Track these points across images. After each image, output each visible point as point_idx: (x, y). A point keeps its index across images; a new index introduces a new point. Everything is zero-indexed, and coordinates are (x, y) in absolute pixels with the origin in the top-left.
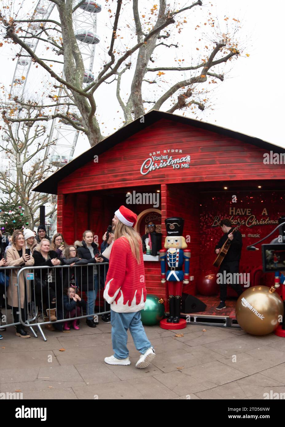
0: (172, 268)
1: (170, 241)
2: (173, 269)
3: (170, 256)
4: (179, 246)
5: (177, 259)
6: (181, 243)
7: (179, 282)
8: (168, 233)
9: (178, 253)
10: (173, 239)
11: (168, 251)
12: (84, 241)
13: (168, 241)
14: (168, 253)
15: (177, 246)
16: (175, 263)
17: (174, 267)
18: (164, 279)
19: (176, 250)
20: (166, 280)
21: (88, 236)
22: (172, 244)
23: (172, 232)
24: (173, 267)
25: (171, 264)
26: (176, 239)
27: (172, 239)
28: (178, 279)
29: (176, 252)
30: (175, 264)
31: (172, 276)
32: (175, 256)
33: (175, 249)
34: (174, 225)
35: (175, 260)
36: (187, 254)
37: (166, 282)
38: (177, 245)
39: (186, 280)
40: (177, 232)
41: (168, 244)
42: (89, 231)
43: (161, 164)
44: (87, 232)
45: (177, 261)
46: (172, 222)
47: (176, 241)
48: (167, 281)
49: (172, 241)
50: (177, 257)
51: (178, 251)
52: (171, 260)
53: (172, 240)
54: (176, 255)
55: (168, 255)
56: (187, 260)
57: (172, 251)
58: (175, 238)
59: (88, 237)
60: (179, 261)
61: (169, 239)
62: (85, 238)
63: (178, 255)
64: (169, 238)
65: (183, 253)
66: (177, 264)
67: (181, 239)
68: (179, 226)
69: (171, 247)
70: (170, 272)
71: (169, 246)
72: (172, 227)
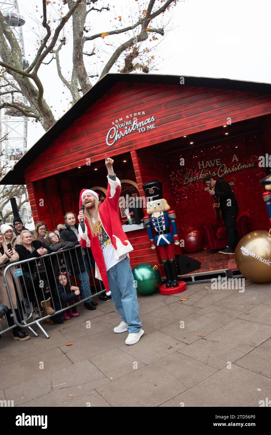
0: (160, 232)
3: (156, 221)
4: (163, 209)
5: (163, 222)
6: (164, 205)
7: (170, 244)
9: (163, 216)
10: (155, 203)
11: (152, 216)
12: (67, 224)
14: (152, 218)
16: (162, 226)
17: (162, 231)
18: (154, 245)
19: (161, 213)
20: (156, 245)
22: (155, 208)
23: (153, 197)
25: (158, 229)
26: (158, 203)
28: (168, 242)
29: (161, 215)
30: (162, 228)
31: (162, 239)
32: (160, 220)
33: (159, 213)
34: (153, 189)
35: (161, 224)
36: (172, 215)
37: (156, 248)
38: (160, 208)
39: (177, 241)
40: (158, 195)
42: (70, 212)
43: (126, 131)
44: (67, 214)
45: (164, 224)
46: (150, 186)
47: (159, 204)
50: (163, 220)
52: (157, 225)
54: (161, 218)
55: (153, 220)
56: (173, 221)
57: (156, 215)
58: (157, 202)
59: (70, 219)
60: (166, 224)
62: (67, 221)
63: (163, 218)
65: (168, 216)
66: (164, 227)
67: (163, 201)
68: (158, 188)
69: (155, 212)
70: (159, 237)
71: (152, 211)
72: (152, 192)
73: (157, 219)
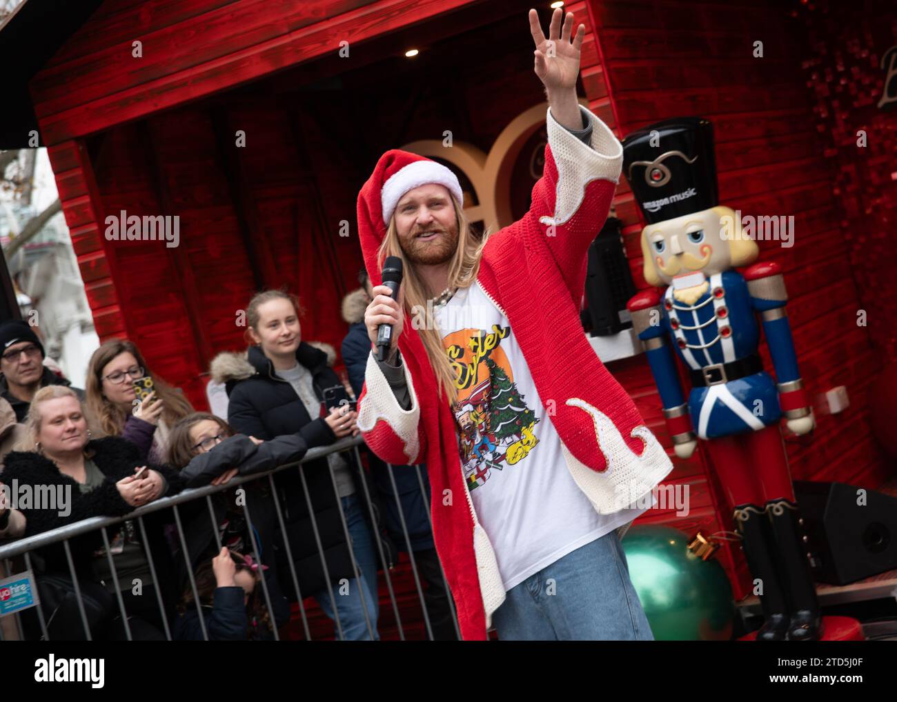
0: (709, 372)
1: (665, 245)
2: (716, 377)
3: (685, 317)
4: (717, 256)
5: (723, 323)
7: (759, 432)
8: (645, 211)
9: (717, 293)
10: (679, 231)
11: (668, 295)
12: (258, 349)
13: (654, 247)
14: (669, 305)
15: (704, 260)
16: (719, 343)
17: (720, 365)
18: (684, 436)
19: (708, 279)
20: (694, 436)
21: (270, 319)
22: (680, 255)
23: (665, 201)
24: (712, 366)
25: (698, 354)
26: (693, 229)
27: (669, 234)
28: (752, 420)
29: (709, 288)
30: (717, 352)
33: (699, 277)
34: (664, 162)
35: (710, 332)
36: (766, 287)
37: (697, 446)
38: (704, 254)
39: (798, 412)
40: (690, 193)
41: (662, 263)
42: (272, 292)
44: (262, 301)
45: (725, 331)
46: (650, 151)
47: (696, 236)
48: (701, 444)
49: (674, 245)
50: (721, 312)
51: (717, 281)
52: (692, 336)
53: (674, 238)
54: (710, 304)
55: (673, 315)
56: (773, 315)
57: (686, 290)
58: (687, 225)
59: (275, 324)
60: (735, 331)
61: (658, 238)
62: (257, 332)
63: (719, 303)
64: (659, 232)
65: (745, 290)
66: (728, 344)
67: (719, 220)
68: (691, 159)
69: (679, 274)
70: (703, 394)
71: (664, 269)
72: (658, 175)
73: (693, 308)
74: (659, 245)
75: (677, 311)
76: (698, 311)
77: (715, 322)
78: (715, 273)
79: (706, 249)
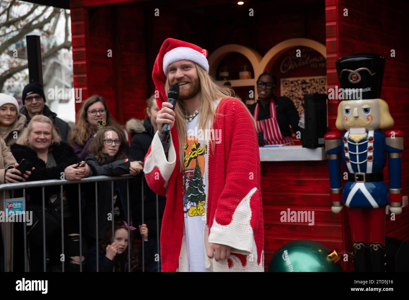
0: (358, 176)
1: (350, 111)
2: (360, 179)
3: (352, 147)
4: (374, 122)
5: (370, 154)
6: (379, 115)
7: (376, 209)
9: (371, 139)
10: (359, 106)
11: (346, 135)
13: (344, 111)
14: (345, 140)
15: (368, 122)
16: (366, 163)
17: (363, 174)
18: (338, 203)
19: (367, 132)
20: (343, 204)
22: (356, 117)
24: (360, 173)
25: (354, 167)
26: (365, 107)
27: (354, 106)
28: (373, 203)
29: (367, 136)
30: (364, 167)
31: (359, 194)
32: (363, 147)
33: (363, 130)
34: (359, 72)
35: (363, 157)
36: (394, 142)
38: (368, 120)
39: (396, 204)
41: (347, 120)
45: (370, 158)
46: (354, 65)
47: (366, 110)
49: (355, 112)
50: (370, 149)
51: (371, 134)
52: (353, 157)
53: (356, 109)
54: (366, 144)
55: (346, 145)
56: (395, 156)
57: (356, 135)
58: (363, 104)
60: (375, 159)
61: (348, 107)
62: (150, 111)
63: (370, 144)
64: (349, 105)
65: (384, 141)
66: (370, 165)
67: (378, 106)
68: (373, 73)
69: (354, 126)
70: (352, 185)
71: (347, 123)
72: (355, 78)
73: (357, 144)
74: (347, 111)
75: (349, 144)
76: (359, 146)
77: (366, 153)
78: (371, 130)
79: (370, 117)
